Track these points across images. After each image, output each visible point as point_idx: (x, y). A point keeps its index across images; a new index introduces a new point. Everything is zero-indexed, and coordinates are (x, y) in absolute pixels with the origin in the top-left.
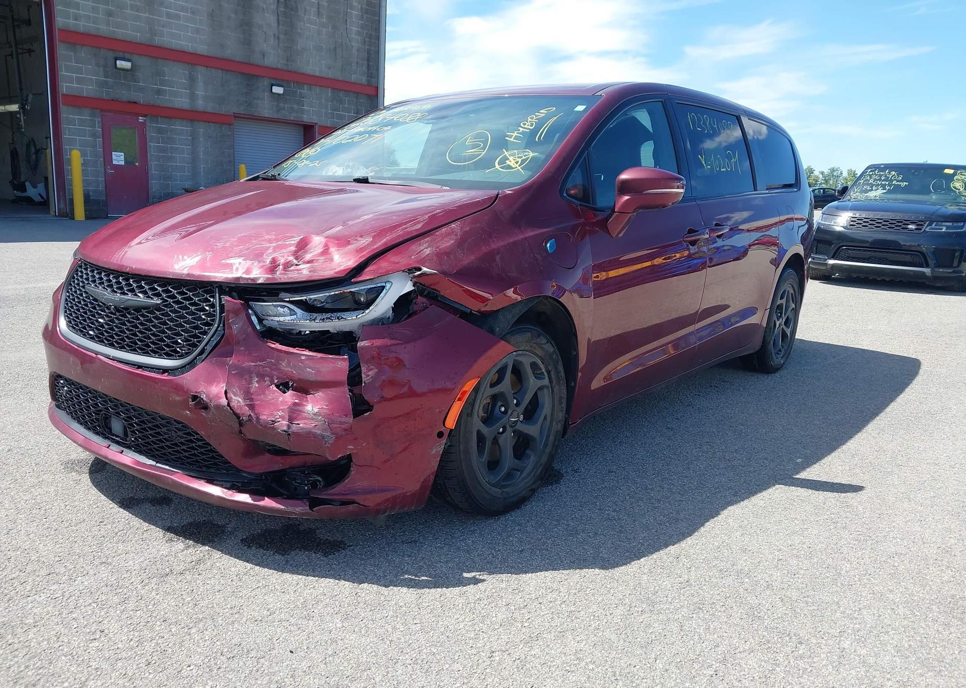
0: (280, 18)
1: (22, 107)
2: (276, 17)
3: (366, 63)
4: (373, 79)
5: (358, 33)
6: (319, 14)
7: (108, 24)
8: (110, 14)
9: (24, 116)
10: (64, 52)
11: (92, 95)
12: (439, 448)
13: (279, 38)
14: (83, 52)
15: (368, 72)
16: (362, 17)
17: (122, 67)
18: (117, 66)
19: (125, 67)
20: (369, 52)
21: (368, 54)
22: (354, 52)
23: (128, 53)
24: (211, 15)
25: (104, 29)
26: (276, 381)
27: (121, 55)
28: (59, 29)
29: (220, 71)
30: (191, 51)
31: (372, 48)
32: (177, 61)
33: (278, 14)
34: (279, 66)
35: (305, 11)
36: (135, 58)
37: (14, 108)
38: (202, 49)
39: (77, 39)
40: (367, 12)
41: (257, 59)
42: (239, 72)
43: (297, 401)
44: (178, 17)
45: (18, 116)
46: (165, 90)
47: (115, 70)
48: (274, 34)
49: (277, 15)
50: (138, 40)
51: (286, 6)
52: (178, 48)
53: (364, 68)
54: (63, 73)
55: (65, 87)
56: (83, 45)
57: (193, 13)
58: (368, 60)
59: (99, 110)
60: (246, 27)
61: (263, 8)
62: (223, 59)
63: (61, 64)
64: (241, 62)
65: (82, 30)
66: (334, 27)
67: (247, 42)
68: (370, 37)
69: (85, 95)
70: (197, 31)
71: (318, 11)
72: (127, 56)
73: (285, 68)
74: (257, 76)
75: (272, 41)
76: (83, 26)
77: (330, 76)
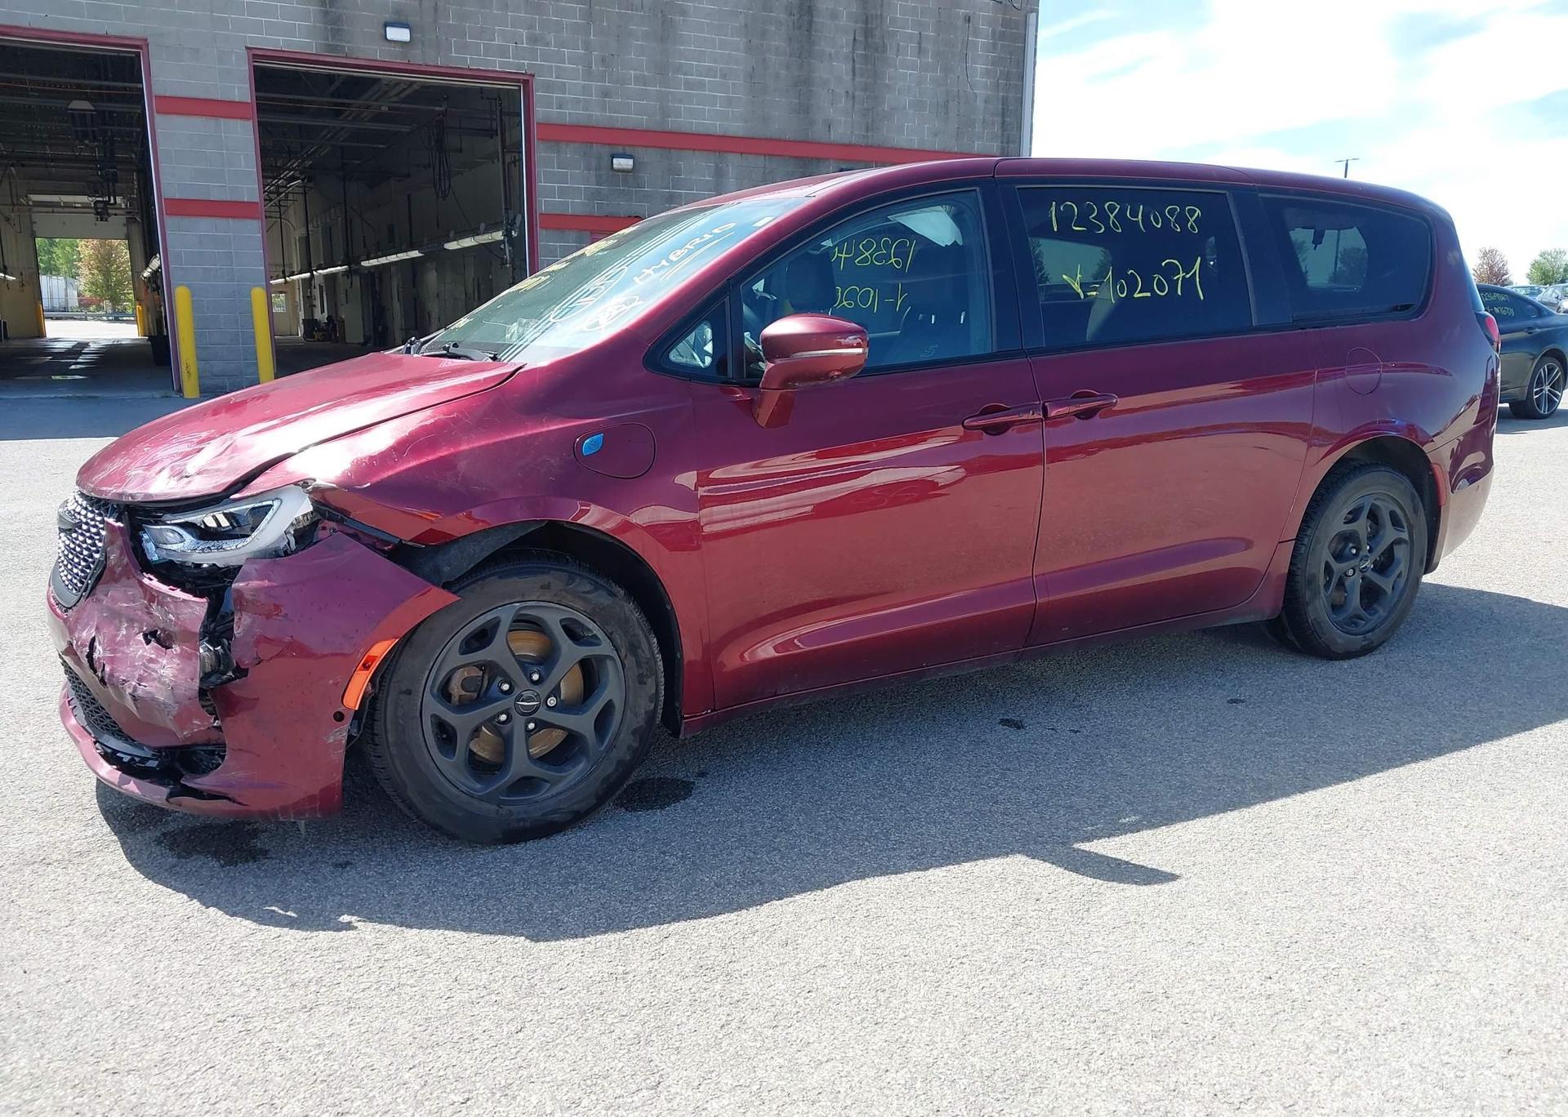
0: (857, 66)
1: (507, 234)
2: (850, 66)
3: (998, 119)
4: (1011, 145)
5: (987, 73)
6: (920, 51)
7: (604, 109)
8: (606, 93)
9: (510, 245)
10: (543, 154)
11: (578, 212)
12: (339, 735)
13: (854, 97)
14: (570, 152)
15: (1003, 135)
16: (994, 45)
17: (620, 167)
18: (615, 166)
19: (625, 167)
20: (1005, 101)
21: (1003, 105)
22: (980, 103)
23: (629, 145)
24: (751, 76)
25: (597, 116)
26: (145, 629)
27: (620, 150)
28: (538, 124)
29: (762, 157)
30: (718, 131)
31: (1011, 95)
32: (699, 150)
33: (854, 61)
34: (854, 140)
35: (898, 50)
36: (640, 152)
37: (498, 236)
38: (736, 128)
39: (563, 133)
40: (1002, 36)
41: (818, 133)
42: (790, 157)
43: (153, 656)
44: (701, 85)
45: (502, 246)
46: (681, 194)
47: (611, 173)
48: (847, 92)
49: (851, 63)
50: (645, 127)
51: (867, 46)
52: (701, 130)
53: (997, 128)
54: (541, 184)
55: (543, 205)
56: (568, 142)
57: (724, 76)
58: (1003, 115)
59: (589, 233)
60: (803, 87)
61: (830, 54)
62: (766, 139)
63: (540, 171)
64: (794, 141)
65: (568, 121)
66: (947, 70)
67: (804, 109)
68: (1007, 77)
69: (570, 212)
70: (729, 102)
71: (920, 47)
72: (629, 150)
73: (863, 142)
74: (818, 159)
75: (843, 103)
76: (570, 114)
77: (937, 148)
